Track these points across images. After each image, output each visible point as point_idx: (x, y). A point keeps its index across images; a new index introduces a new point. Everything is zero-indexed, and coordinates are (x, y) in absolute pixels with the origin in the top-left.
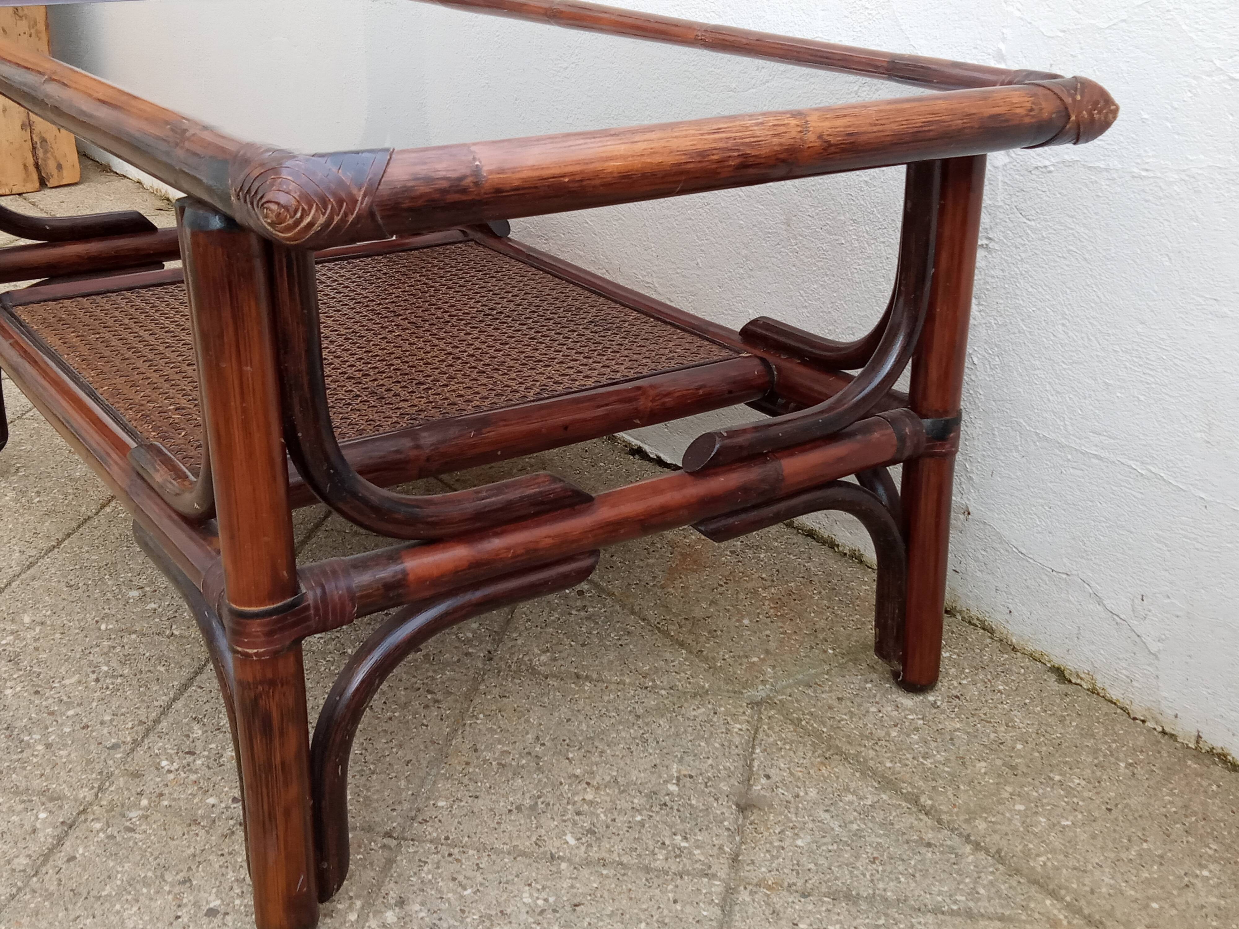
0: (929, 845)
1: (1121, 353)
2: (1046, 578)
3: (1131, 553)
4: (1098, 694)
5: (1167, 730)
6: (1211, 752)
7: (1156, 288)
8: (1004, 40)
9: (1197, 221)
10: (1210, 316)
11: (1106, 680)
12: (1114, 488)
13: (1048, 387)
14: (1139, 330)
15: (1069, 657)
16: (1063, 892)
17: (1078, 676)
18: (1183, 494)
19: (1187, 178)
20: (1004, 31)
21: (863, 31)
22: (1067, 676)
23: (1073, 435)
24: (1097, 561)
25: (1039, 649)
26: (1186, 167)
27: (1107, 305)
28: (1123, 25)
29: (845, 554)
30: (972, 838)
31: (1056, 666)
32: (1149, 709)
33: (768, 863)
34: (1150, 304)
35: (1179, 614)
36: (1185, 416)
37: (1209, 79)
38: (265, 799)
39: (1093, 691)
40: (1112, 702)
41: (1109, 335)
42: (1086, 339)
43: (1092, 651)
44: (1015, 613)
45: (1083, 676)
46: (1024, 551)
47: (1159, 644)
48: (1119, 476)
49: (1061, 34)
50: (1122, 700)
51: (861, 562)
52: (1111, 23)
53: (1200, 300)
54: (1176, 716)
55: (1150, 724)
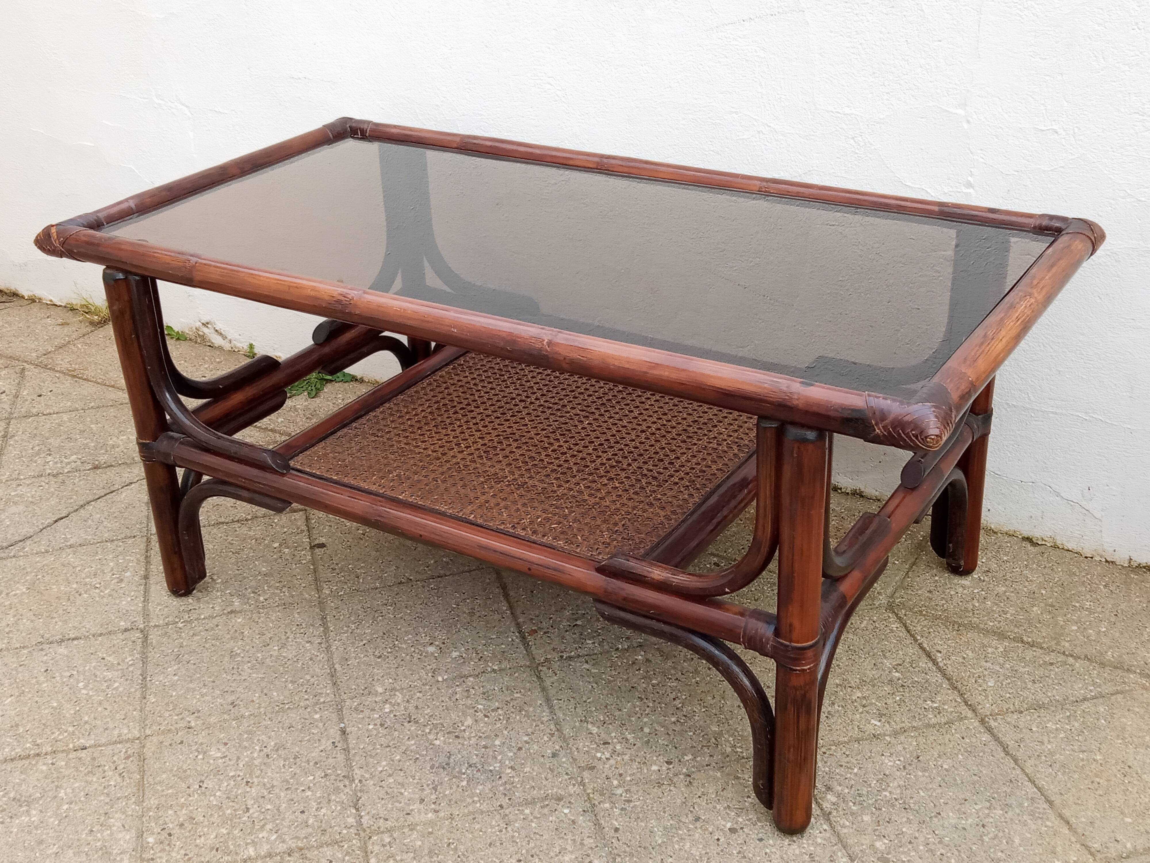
0: (1052, 664)
1: (1068, 353)
2: (1017, 487)
3: (1080, 464)
4: (1058, 548)
5: (1108, 559)
6: (1139, 566)
7: (1091, 315)
8: (972, 175)
9: (1118, 277)
10: (1129, 329)
11: (1064, 539)
12: (1066, 429)
13: (1015, 376)
14: (1081, 339)
15: (1035, 530)
16: (1133, 668)
17: (1043, 540)
18: (1115, 427)
19: (1110, 254)
20: (972, 170)
21: (854, 167)
22: (1035, 541)
23: (1035, 402)
24: (1055, 472)
25: (1012, 529)
26: (1109, 248)
27: (1056, 326)
28: (1062, 169)
29: (848, 493)
30: (1067, 653)
31: (1026, 536)
32: (1095, 550)
33: (986, 701)
34: (1088, 324)
35: (1115, 494)
36: (1115, 385)
37: (1124, 200)
38: (803, 749)
39: (1055, 547)
40: (1069, 550)
41: (1059, 343)
42: (1042, 346)
43: (1053, 524)
44: (992, 510)
45: (1046, 539)
46: (999, 473)
47: (1102, 513)
48: (1070, 422)
49: (1016, 173)
50: (1075, 549)
51: (862, 496)
52: (1052, 168)
53: (1123, 320)
54: (1115, 551)
55: (1097, 558)
